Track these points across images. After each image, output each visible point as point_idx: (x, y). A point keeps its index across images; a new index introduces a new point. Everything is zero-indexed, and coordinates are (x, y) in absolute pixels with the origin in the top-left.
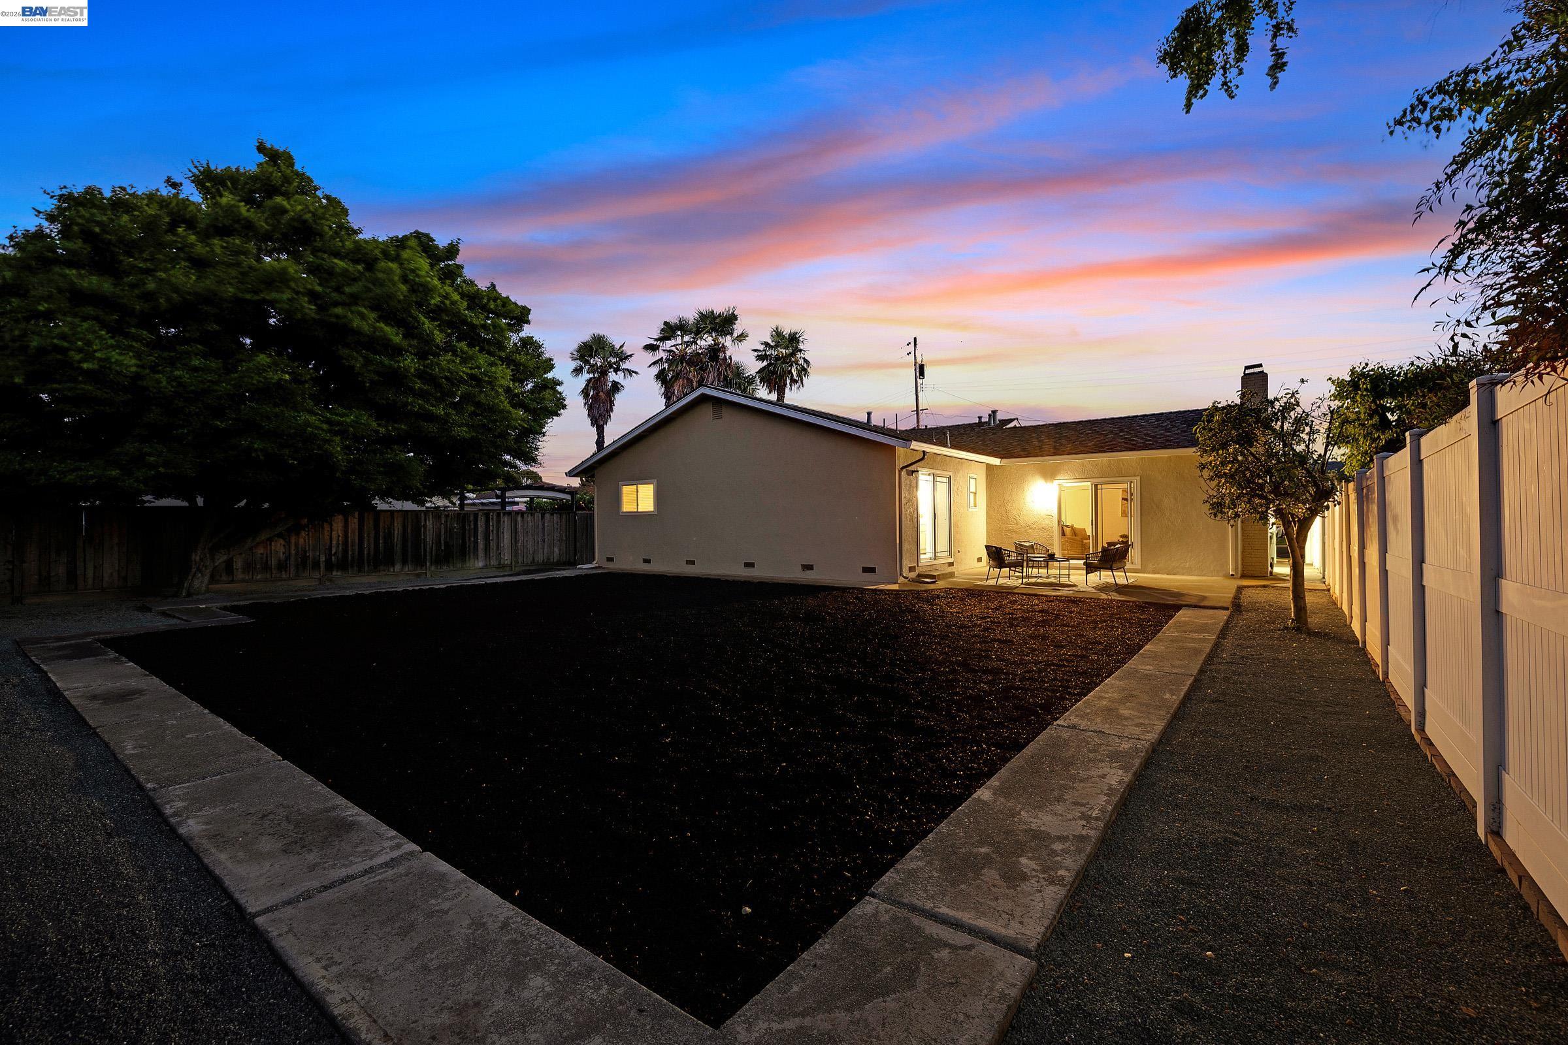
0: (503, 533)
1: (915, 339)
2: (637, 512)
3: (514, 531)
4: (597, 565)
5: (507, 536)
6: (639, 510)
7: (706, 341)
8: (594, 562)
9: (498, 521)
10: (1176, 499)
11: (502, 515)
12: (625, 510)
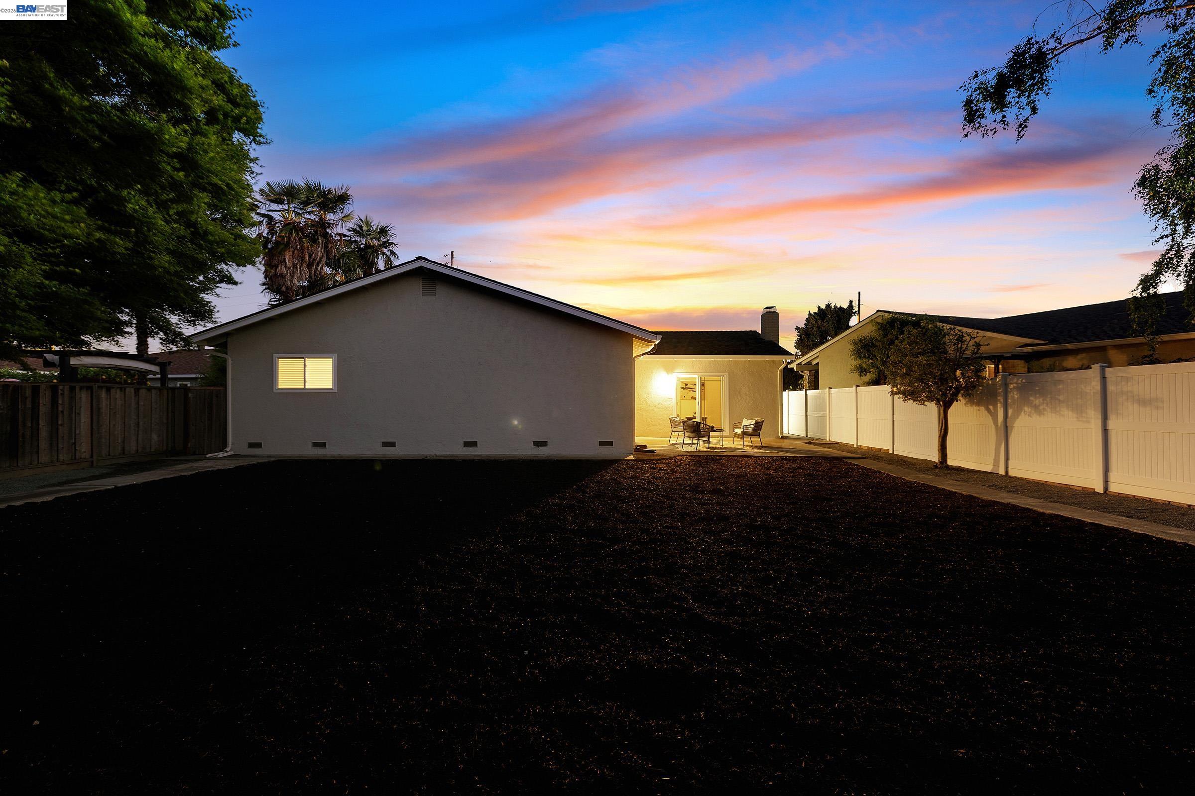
0: (79, 414)
1: (452, 252)
2: (304, 389)
3: (95, 412)
4: (232, 453)
5: (84, 418)
6: (307, 387)
7: (311, 215)
8: (228, 449)
9: (72, 398)
10: (749, 388)
11: (77, 389)
12: (280, 387)
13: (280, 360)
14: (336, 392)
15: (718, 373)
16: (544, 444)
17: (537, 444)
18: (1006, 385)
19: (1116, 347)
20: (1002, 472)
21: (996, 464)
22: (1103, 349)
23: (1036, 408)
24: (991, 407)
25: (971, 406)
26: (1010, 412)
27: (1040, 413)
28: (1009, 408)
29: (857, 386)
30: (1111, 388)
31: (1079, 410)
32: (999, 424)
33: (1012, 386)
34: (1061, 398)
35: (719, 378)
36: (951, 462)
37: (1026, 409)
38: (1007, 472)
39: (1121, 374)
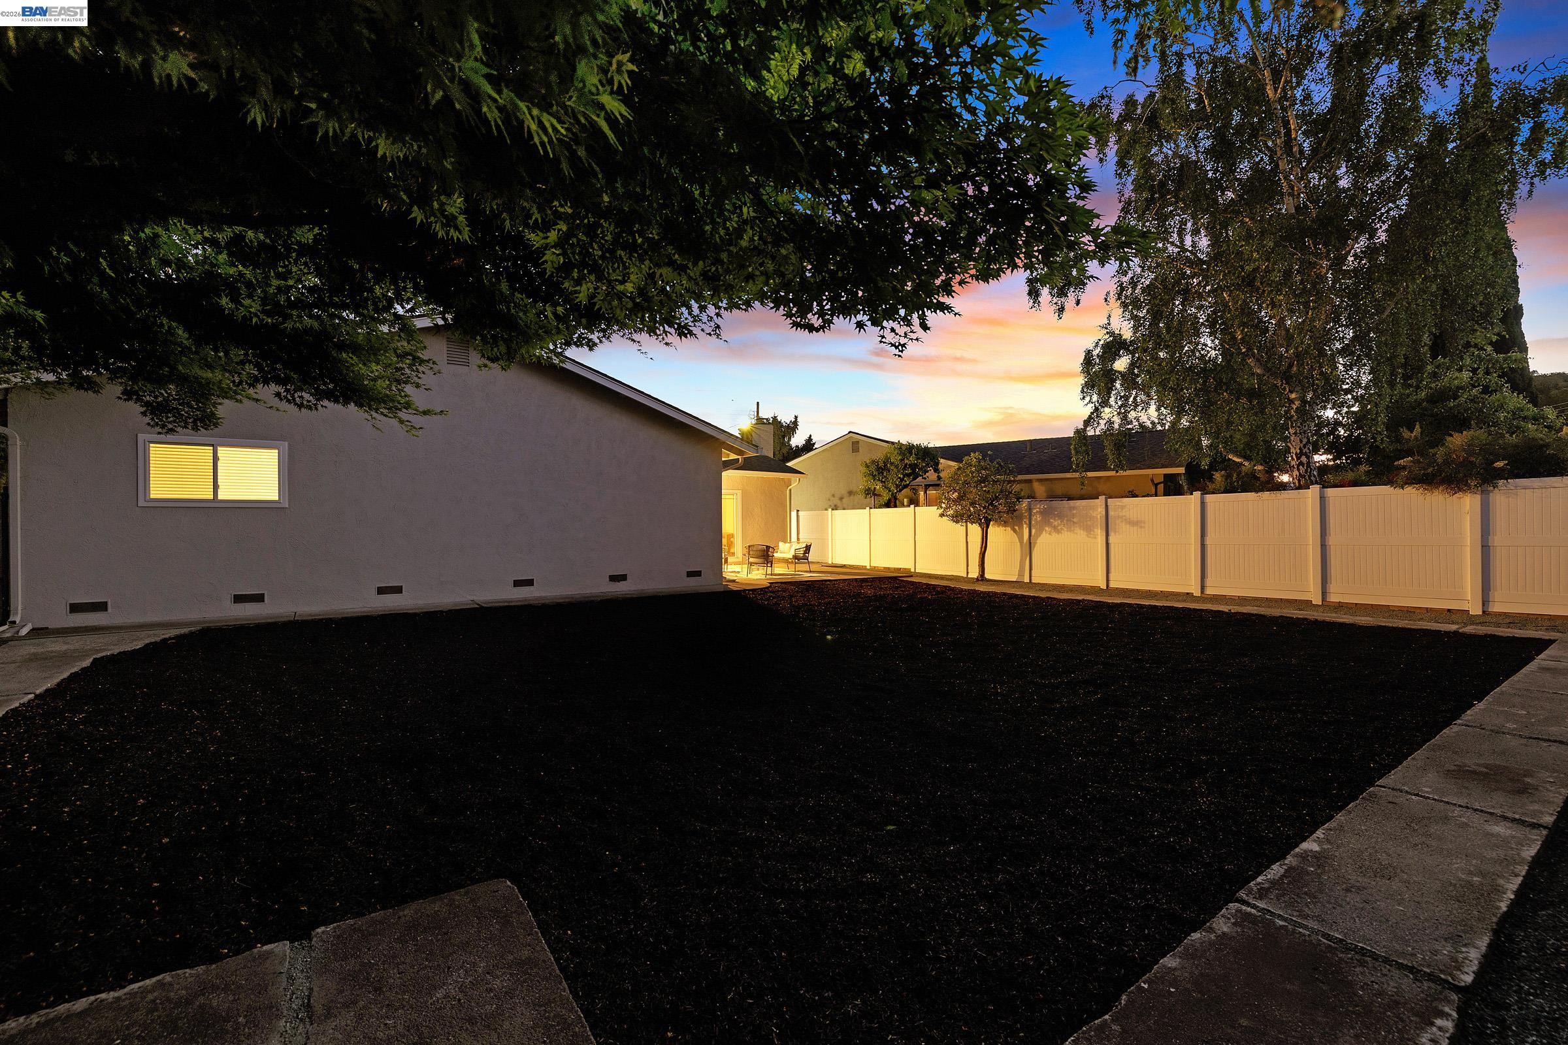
13: (151, 445)
14: (287, 506)
15: (731, 491)
16: (623, 578)
17: (614, 578)
18: (1030, 509)
19: (1040, 480)
20: (1027, 580)
21: (1021, 573)
22: (1030, 481)
23: (1055, 528)
24: (1017, 528)
25: (998, 527)
26: (1033, 531)
27: (1058, 532)
28: (1032, 527)
29: (871, 508)
30: (1111, 513)
31: (1089, 529)
32: (1025, 541)
33: (1035, 511)
34: (1075, 520)
35: (731, 497)
36: (987, 576)
37: (1047, 528)
38: (1030, 580)
39: (1118, 504)
